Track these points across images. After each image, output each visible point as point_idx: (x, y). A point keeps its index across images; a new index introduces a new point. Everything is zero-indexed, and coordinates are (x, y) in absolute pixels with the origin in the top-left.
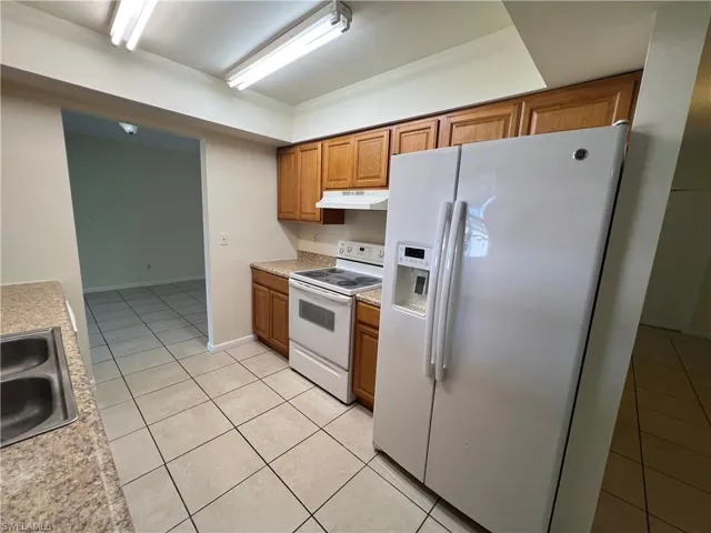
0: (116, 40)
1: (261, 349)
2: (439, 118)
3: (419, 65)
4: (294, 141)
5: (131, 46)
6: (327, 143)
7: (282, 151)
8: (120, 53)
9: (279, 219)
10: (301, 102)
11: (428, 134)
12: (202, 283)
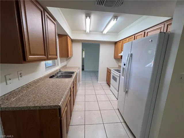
0: (87, 32)
1: (107, 85)
2: (145, 31)
3: (135, 23)
4: (117, 41)
5: (89, 32)
6: (123, 40)
7: (116, 43)
8: (88, 34)
9: (114, 58)
10: (119, 32)
11: (142, 36)
12: (98, 71)
